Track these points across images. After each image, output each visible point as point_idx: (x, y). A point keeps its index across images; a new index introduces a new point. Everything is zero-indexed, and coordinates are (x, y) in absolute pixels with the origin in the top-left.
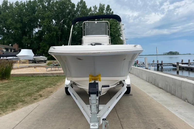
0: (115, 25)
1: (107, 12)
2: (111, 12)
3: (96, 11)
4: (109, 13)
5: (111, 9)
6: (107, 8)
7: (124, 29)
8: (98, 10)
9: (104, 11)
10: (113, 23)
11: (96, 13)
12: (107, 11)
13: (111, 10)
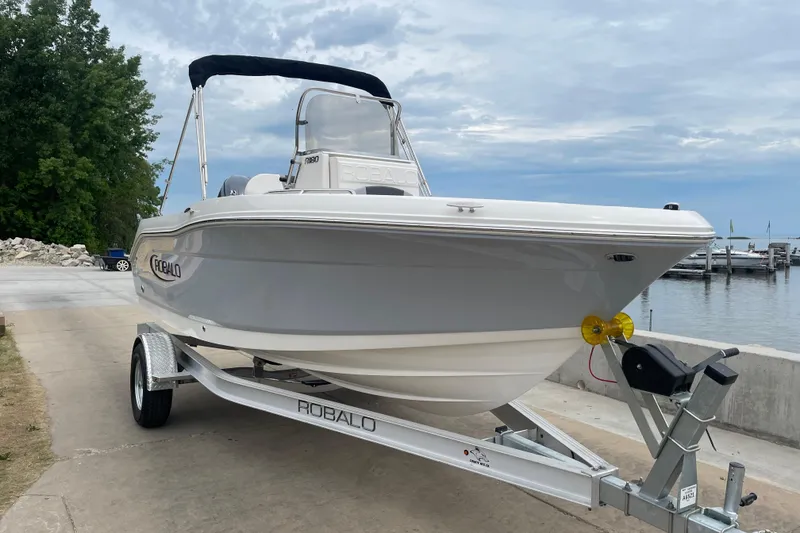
0: (120, 90)
1: (78, 23)
2: (95, 29)
3: (18, 10)
4: (86, 30)
5: (97, 16)
6: (74, 8)
7: (159, 117)
8: (27, 6)
9: (61, 17)
10: (109, 83)
11: (14, 17)
12: (75, 21)
13: (95, 18)
